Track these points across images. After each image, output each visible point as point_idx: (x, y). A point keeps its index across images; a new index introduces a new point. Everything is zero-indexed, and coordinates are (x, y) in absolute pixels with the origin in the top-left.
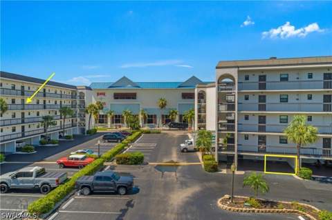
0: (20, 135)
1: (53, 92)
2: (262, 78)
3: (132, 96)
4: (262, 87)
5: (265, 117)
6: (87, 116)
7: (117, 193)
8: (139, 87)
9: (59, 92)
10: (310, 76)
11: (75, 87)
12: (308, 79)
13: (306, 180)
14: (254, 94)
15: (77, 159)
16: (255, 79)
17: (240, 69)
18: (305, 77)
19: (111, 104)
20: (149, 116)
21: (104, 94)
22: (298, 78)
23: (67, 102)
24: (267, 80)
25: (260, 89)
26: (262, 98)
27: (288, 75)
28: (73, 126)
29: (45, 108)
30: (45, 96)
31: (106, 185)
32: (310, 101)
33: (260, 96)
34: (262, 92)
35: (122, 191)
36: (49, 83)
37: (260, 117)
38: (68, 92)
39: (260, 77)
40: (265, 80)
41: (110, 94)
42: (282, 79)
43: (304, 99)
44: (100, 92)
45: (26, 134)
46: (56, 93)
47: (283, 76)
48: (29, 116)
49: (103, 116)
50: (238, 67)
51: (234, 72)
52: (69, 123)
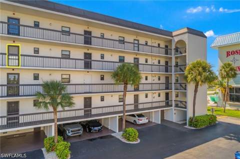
28: (167, 105)
52: (157, 99)
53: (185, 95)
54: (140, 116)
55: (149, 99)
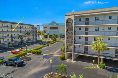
0: (11, 42)
1: (25, 27)
2: (87, 19)
3: (56, 28)
4: (87, 23)
5: (88, 38)
6: (38, 35)
7: (15, 66)
8: (58, 25)
9: (27, 27)
10: (110, 18)
11: (33, 25)
12: (109, 19)
13: (101, 69)
14: (83, 27)
15: (17, 51)
16: (84, 20)
17: (75, 16)
18: (107, 18)
19: (49, 31)
20: (62, 36)
21: (47, 28)
22: (104, 19)
23: (30, 31)
24: (89, 20)
25: (86, 25)
26: (87, 29)
27: (99, 17)
28: (33, 39)
29: (21, 32)
30: (21, 28)
31: (11, 63)
32: (110, 30)
33: (86, 28)
34: (87, 26)
35: (17, 65)
36: (20, 24)
37: (85, 37)
38: (31, 27)
39: (86, 19)
40: (88, 20)
41: (49, 28)
42: (96, 20)
43: (107, 29)
44: (45, 27)
45: (13, 41)
46: (26, 27)
47: (96, 18)
48: (14, 35)
49: (46, 35)
50: (74, 15)
51: (72, 17)
52: (31, 38)
53: (37, 37)
54: (29, 41)
55: (30, 38)
